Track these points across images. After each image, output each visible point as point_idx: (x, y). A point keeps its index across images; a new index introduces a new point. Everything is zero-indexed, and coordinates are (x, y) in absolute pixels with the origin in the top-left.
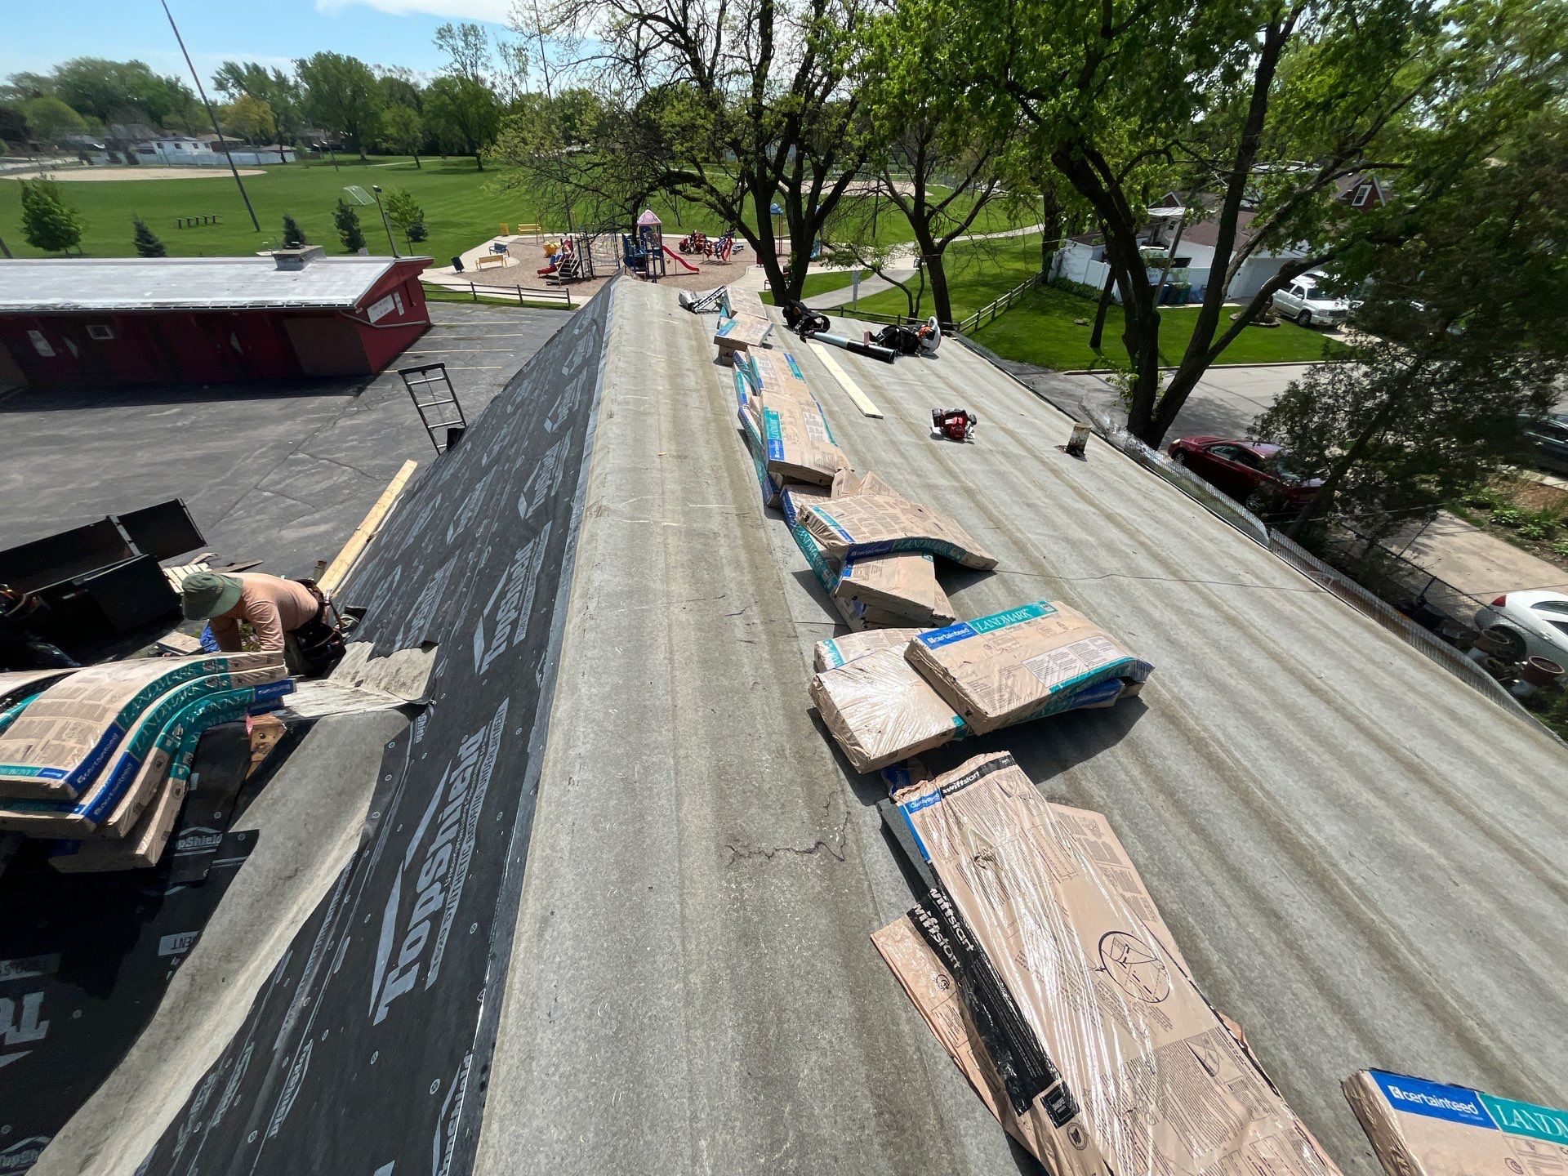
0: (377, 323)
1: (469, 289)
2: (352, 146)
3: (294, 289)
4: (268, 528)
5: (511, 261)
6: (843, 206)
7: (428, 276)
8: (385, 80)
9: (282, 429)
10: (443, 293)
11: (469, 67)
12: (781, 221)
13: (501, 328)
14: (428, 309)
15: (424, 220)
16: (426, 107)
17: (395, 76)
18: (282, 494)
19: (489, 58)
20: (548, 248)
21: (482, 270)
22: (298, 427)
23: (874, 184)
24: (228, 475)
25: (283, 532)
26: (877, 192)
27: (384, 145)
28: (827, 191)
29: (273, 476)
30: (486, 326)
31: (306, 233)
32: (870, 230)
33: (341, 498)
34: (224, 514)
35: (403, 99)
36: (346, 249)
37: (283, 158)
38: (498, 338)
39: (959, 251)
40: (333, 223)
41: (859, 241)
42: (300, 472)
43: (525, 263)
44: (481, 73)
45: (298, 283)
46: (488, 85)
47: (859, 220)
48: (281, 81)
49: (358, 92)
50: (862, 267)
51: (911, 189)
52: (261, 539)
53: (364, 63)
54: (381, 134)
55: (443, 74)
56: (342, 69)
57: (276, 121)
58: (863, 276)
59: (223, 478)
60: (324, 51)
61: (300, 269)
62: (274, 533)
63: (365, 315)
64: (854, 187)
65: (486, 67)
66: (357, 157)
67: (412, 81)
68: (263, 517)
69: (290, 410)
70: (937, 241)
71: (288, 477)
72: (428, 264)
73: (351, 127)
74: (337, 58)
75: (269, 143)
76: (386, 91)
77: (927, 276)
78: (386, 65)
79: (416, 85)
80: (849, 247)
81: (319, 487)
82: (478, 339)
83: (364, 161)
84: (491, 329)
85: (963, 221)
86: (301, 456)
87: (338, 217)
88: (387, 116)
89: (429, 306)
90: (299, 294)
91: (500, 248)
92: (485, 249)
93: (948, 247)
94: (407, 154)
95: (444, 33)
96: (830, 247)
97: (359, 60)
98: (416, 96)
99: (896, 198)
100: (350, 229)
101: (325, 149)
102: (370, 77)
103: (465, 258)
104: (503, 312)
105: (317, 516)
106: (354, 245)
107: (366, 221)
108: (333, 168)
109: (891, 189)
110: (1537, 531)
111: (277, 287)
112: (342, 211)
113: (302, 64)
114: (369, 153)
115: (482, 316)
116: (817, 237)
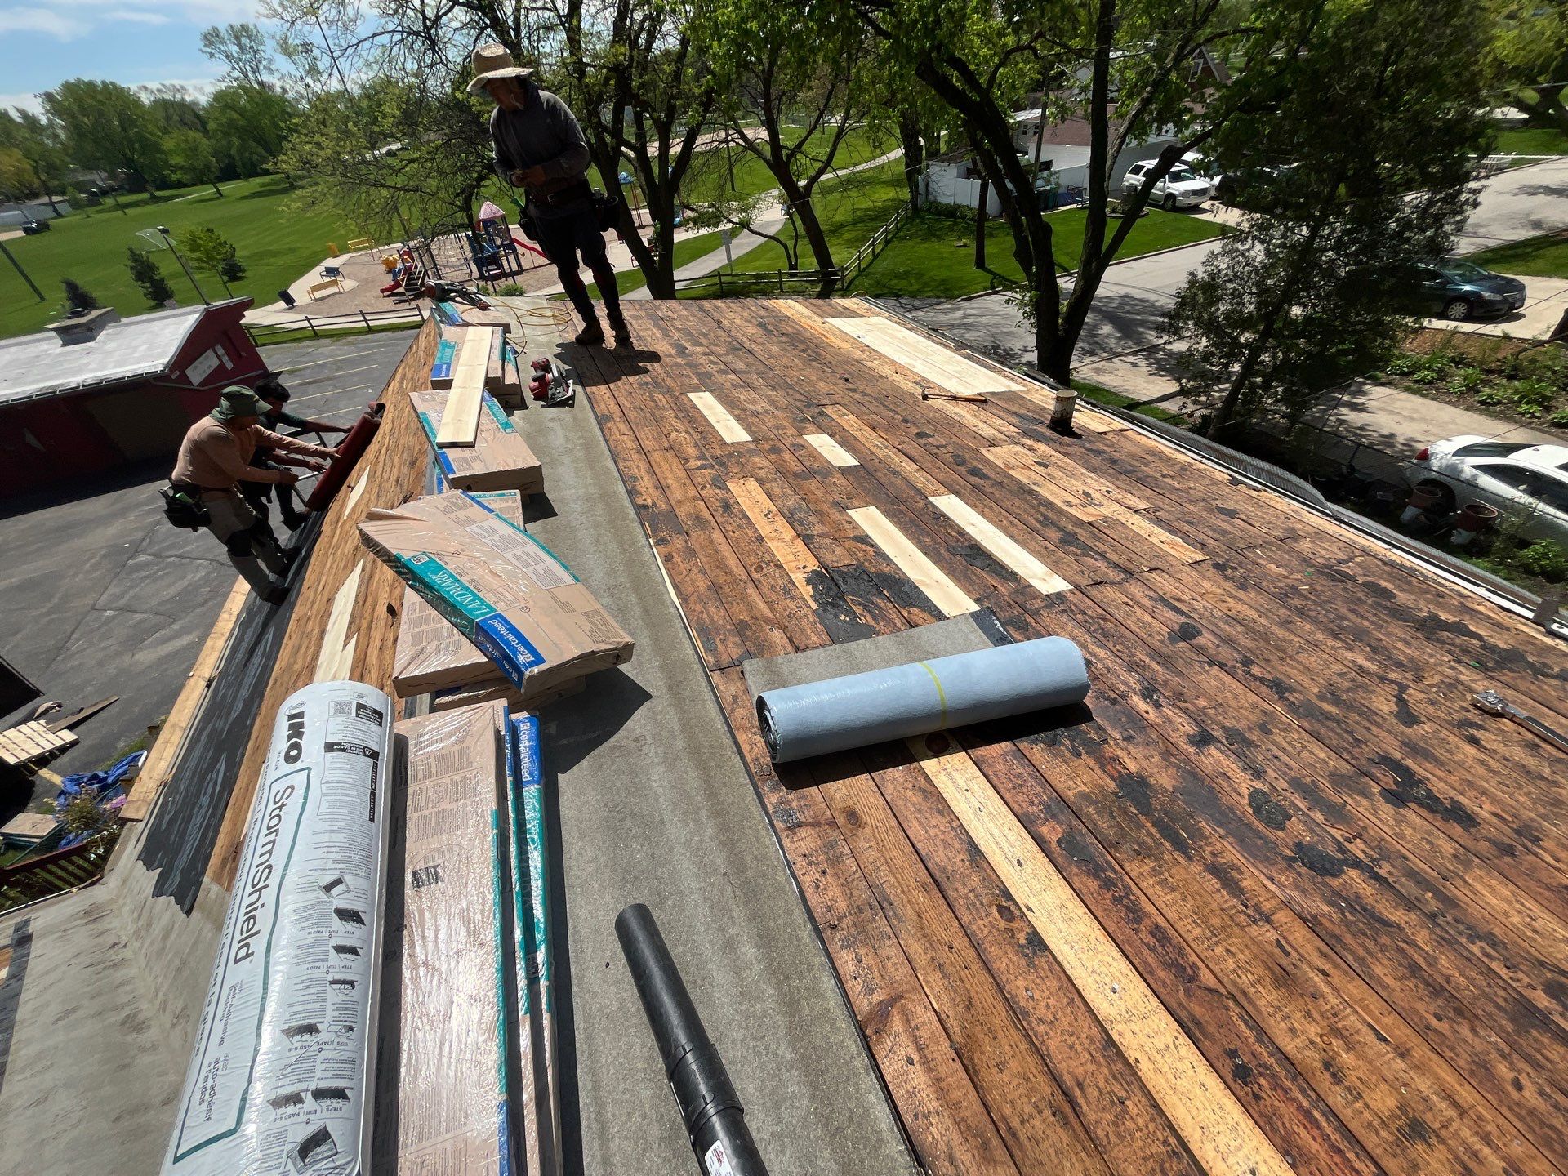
0: (200, 385)
1: (306, 324)
2: (136, 183)
3: (88, 364)
4: (118, 654)
5: (348, 284)
6: (695, 163)
7: (251, 317)
8: (156, 102)
9: (112, 530)
10: (276, 335)
11: (250, 75)
12: (633, 189)
13: (351, 362)
14: (263, 356)
15: (238, 254)
16: (212, 126)
17: (168, 96)
18: (129, 609)
19: (271, 61)
20: (386, 262)
21: (317, 300)
22: (133, 525)
23: (723, 134)
24: (56, 600)
25: (137, 657)
26: (727, 143)
27: (174, 177)
28: (676, 149)
29: (112, 590)
30: (333, 363)
31: (95, 295)
32: (729, 185)
33: (201, 599)
34: (59, 649)
35: (183, 122)
36: (152, 303)
37: (55, 210)
38: (351, 375)
39: (827, 190)
40: (129, 275)
41: (721, 198)
42: (146, 577)
43: (365, 284)
44: (266, 78)
45: (91, 356)
46: (278, 90)
47: (716, 176)
48: (30, 121)
49: (127, 122)
50: (730, 226)
51: (764, 134)
52: (111, 670)
53: (125, 86)
54: (167, 164)
55: (223, 86)
56: (100, 97)
57: (36, 169)
58: (732, 234)
59: (49, 605)
60: (72, 80)
61: (92, 339)
62: (127, 659)
63: (184, 378)
64: (704, 141)
65: (271, 71)
66: (145, 196)
67: (188, 99)
68: (109, 642)
69: (118, 506)
70: (802, 183)
71: (131, 588)
72: (249, 305)
73: (129, 163)
74: (90, 85)
75: (34, 195)
76: (160, 114)
77: (799, 222)
78: (154, 85)
79: (195, 103)
80: (713, 206)
81: (173, 591)
82: (329, 379)
83: (155, 200)
84: (340, 365)
85: (824, 158)
86: (142, 558)
87: (132, 268)
88: (168, 144)
89: (263, 353)
90: (95, 370)
91: (331, 271)
92: (315, 276)
93: (815, 188)
94: (202, 183)
95: (212, 38)
96: (692, 210)
97: (118, 83)
98: (198, 116)
99: (750, 145)
100: (152, 281)
101: (105, 193)
102: (137, 102)
103: (293, 291)
104: (351, 344)
105: (176, 627)
106: (160, 297)
107: (167, 268)
108: (119, 213)
109: (743, 137)
110: (1429, 375)
111: (66, 366)
112: (135, 261)
113: (49, 97)
114: (159, 188)
115: (328, 352)
116: (676, 202)
